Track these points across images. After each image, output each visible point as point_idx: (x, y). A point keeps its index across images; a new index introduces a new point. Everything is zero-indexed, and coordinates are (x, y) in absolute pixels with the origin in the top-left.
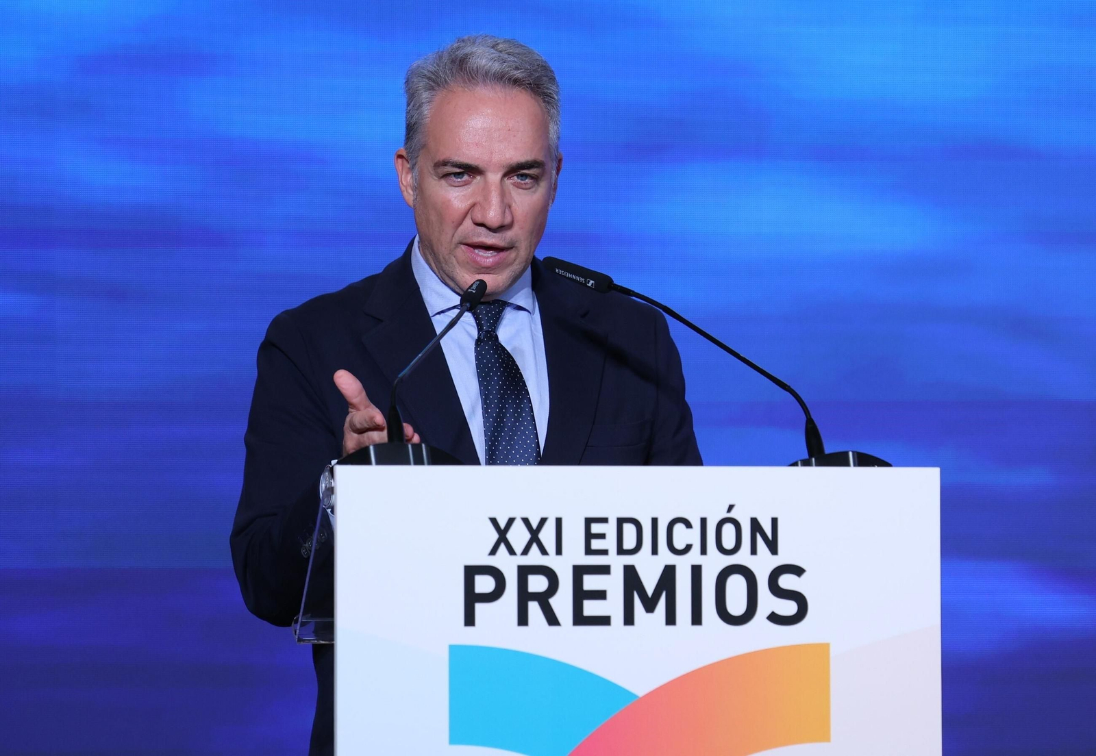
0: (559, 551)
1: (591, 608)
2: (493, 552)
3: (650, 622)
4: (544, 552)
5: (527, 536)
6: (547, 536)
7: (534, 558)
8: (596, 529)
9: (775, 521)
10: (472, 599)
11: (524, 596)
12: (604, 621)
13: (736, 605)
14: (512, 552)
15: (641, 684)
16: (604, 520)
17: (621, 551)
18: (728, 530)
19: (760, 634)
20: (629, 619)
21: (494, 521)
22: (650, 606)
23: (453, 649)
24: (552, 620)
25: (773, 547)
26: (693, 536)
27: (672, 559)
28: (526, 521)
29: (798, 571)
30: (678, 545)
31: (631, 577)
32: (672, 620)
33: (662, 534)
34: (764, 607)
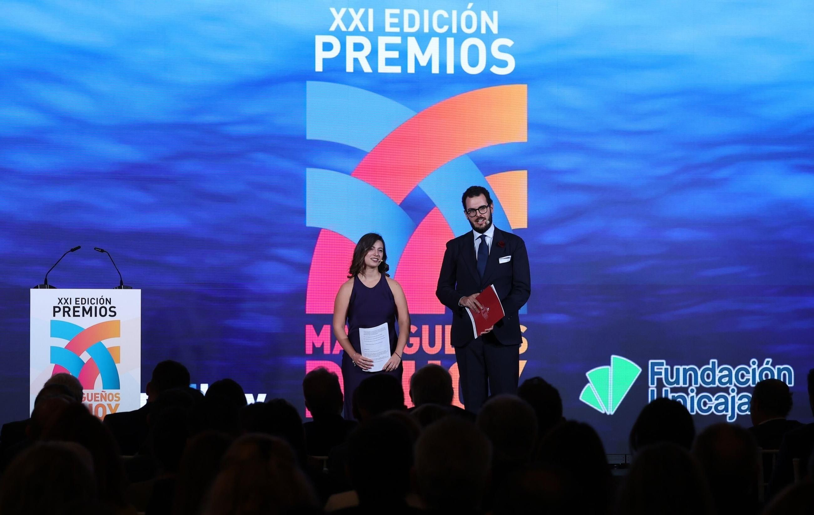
0: (71, 304)
1: (76, 314)
2: (59, 304)
3: (87, 316)
4: (68, 304)
5: (65, 301)
6: (69, 301)
7: (66, 305)
8: (77, 300)
9: (110, 299)
10: (55, 312)
11: (64, 312)
12: (79, 316)
13: (103, 313)
14: (62, 304)
15: (85, 328)
16: (79, 298)
17: (82, 304)
18: (102, 301)
19: (107, 318)
20: (83, 316)
21: (59, 298)
22: (87, 313)
23: (51, 321)
24: (69, 316)
25: (110, 303)
26: (95, 301)
27: (91, 305)
28: (65, 298)
29: (115, 307)
30: (93, 303)
31: (84, 308)
32: (91, 316)
33: (90, 301)
34: (108, 314)
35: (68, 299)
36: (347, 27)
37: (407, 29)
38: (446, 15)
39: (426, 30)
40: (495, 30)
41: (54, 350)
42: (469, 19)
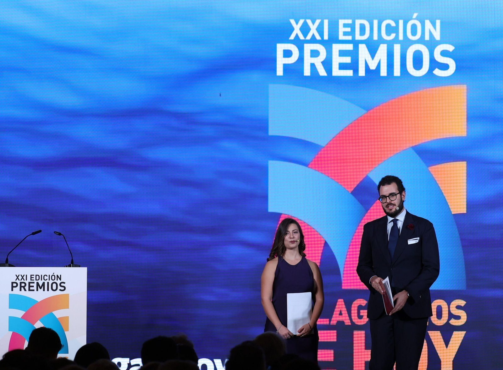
0: (26, 280)
1: (31, 288)
2: (16, 280)
3: (41, 291)
4: (24, 280)
5: (22, 278)
6: (25, 278)
7: (23, 281)
8: (32, 276)
9: (61, 275)
10: (13, 287)
11: (21, 287)
12: (33, 290)
13: (54, 288)
14: (19, 280)
15: (39, 301)
16: (34, 275)
17: (36, 280)
18: (53, 277)
19: (58, 292)
20: (37, 290)
21: (16, 275)
22: (41, 288)
23: (10, 295)
24: (25, 290)
25: (60, 279)
26: (48, 278)
27: (44, 281)
28: (21, 275)
29: (64, 283)
30: (45, 279)
31: (38, 284)
32: (44, 290)
33: (43, 277)
34: (59, 288)
35: (24, 275)
36: (305, 36)
37: (358, 37)
38: (393, 24)
39: (375, 37)
40: (437, 36)
41: (12, 320)
42: (414, 27)
